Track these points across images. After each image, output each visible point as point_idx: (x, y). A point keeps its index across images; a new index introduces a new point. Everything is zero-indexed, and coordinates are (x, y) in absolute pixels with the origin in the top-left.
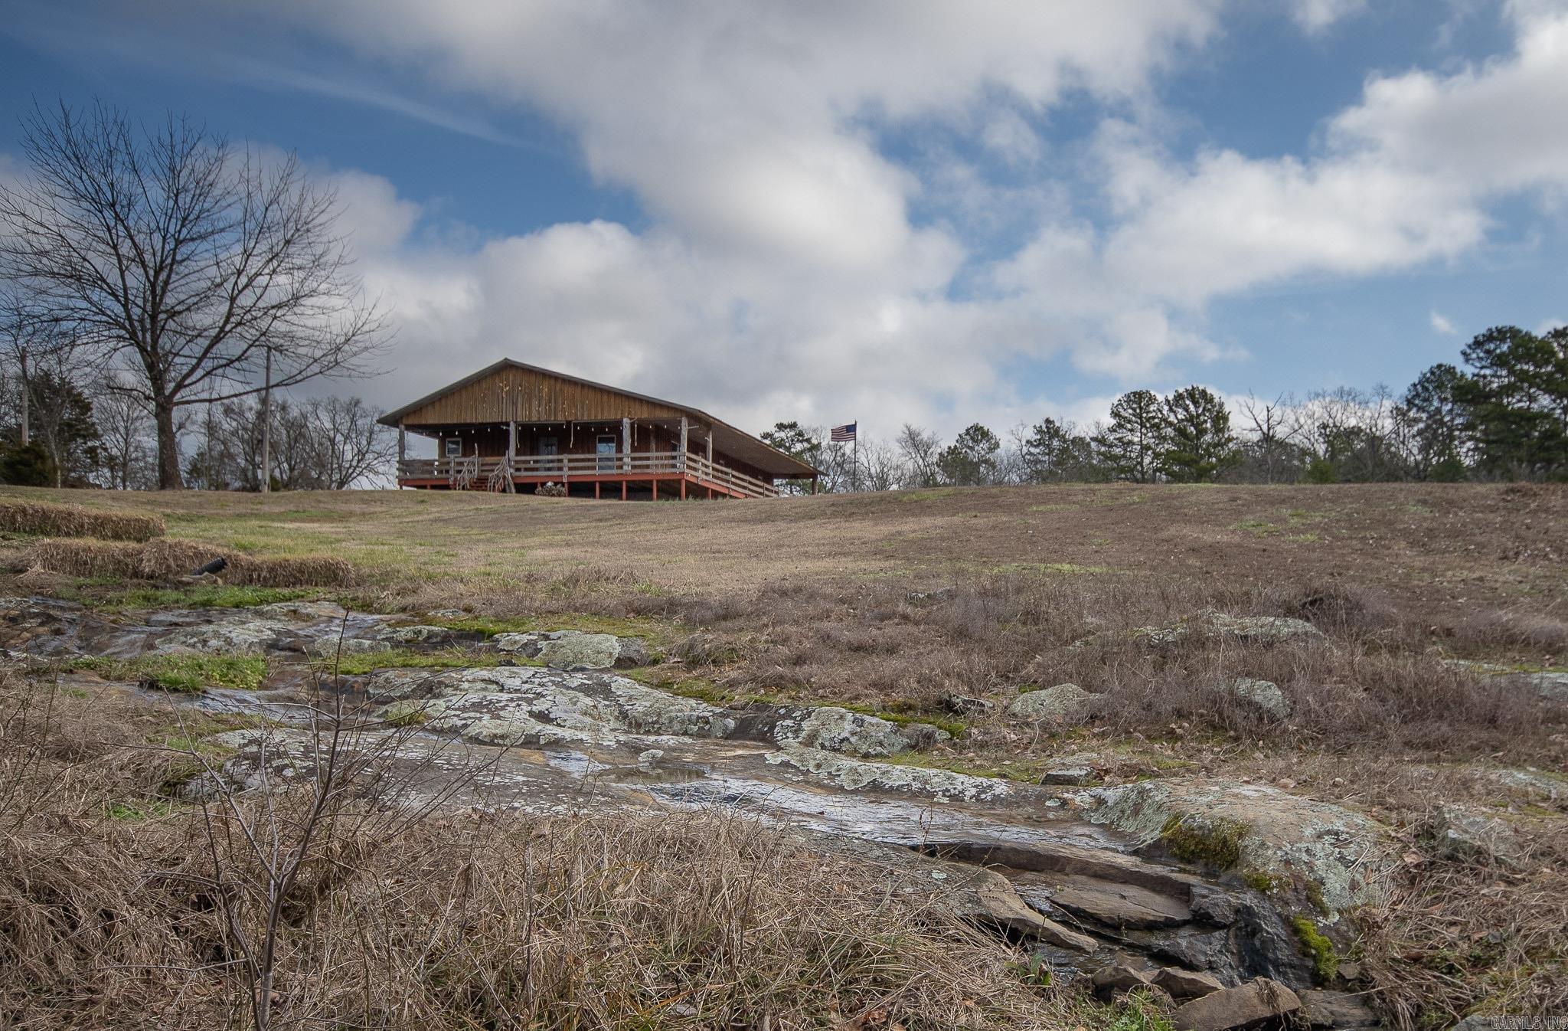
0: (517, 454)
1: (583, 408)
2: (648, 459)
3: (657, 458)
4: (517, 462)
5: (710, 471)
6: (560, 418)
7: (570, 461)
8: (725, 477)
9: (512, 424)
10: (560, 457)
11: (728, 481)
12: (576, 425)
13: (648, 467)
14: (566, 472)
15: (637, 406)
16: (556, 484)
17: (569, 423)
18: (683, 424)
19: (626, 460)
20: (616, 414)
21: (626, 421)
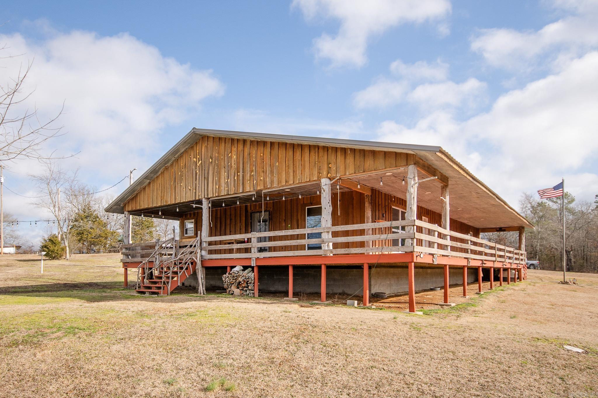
0: (211, 235)
1: (272, 172)
2: (362, 232)
3: (374, 231)
4: (210, 244)
5: (448, 242)
6: (248, 189)
7: (260, 240)
8: (464, 246)
9: (205, 202)
10: (249, 235)
11: (465, 251)
12: (266, 195)
13: (362, 244)
14: (254, 254)
15: (340, 157)
16: (245, 268)
17: (259, 193)
18: (410, 175)
19: (325, 236)
20: (311, 174)
21: (325, 183)
